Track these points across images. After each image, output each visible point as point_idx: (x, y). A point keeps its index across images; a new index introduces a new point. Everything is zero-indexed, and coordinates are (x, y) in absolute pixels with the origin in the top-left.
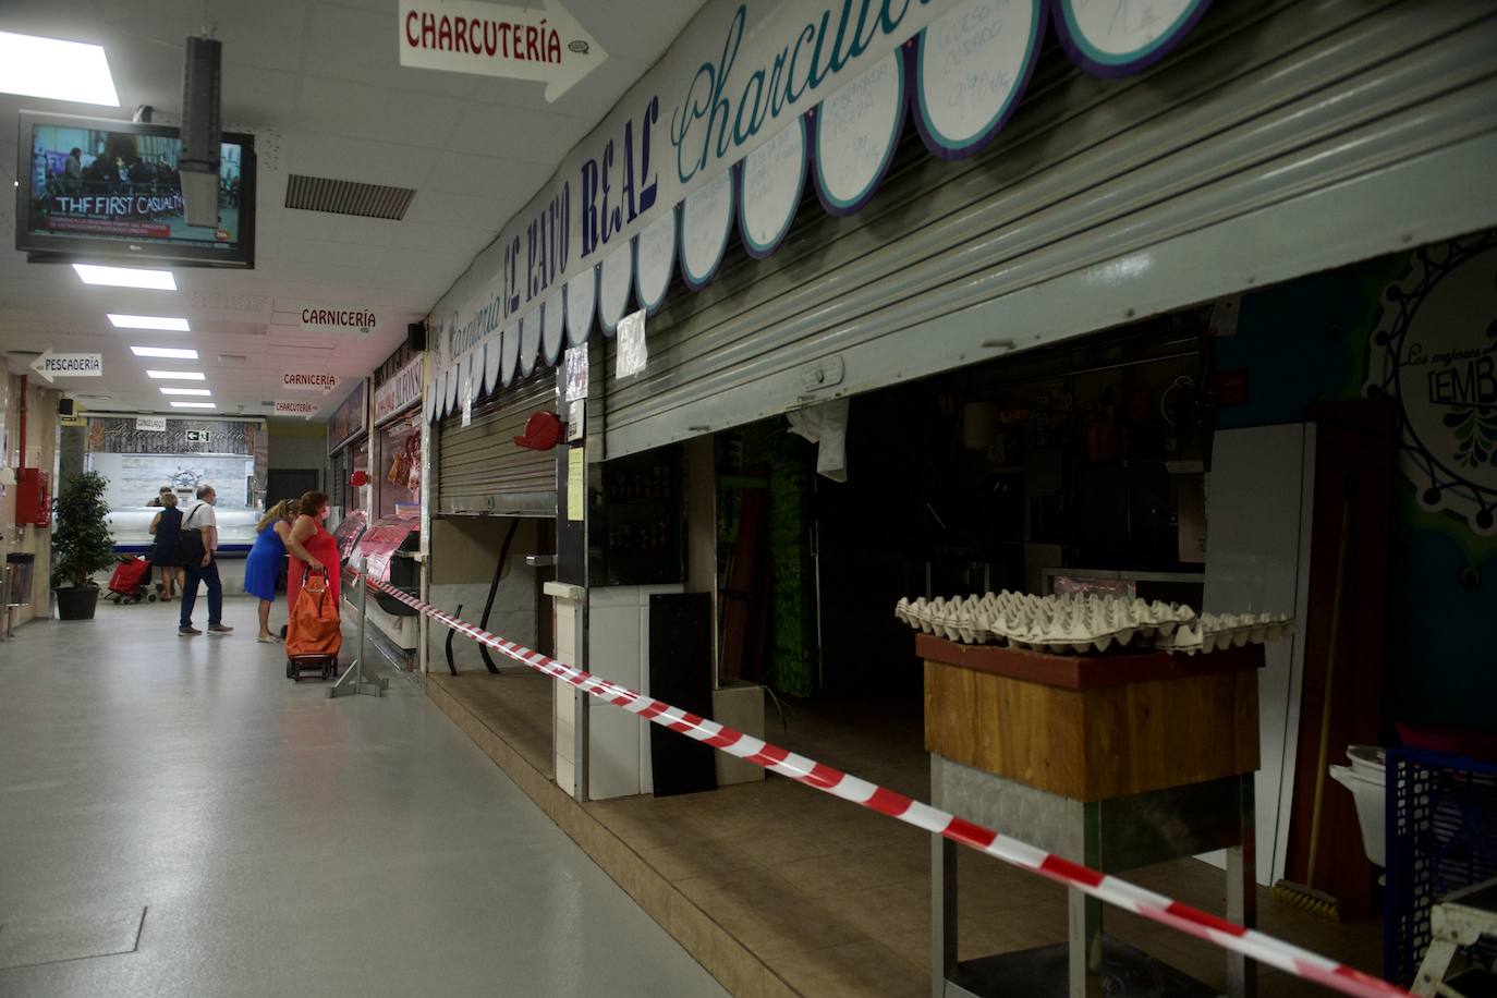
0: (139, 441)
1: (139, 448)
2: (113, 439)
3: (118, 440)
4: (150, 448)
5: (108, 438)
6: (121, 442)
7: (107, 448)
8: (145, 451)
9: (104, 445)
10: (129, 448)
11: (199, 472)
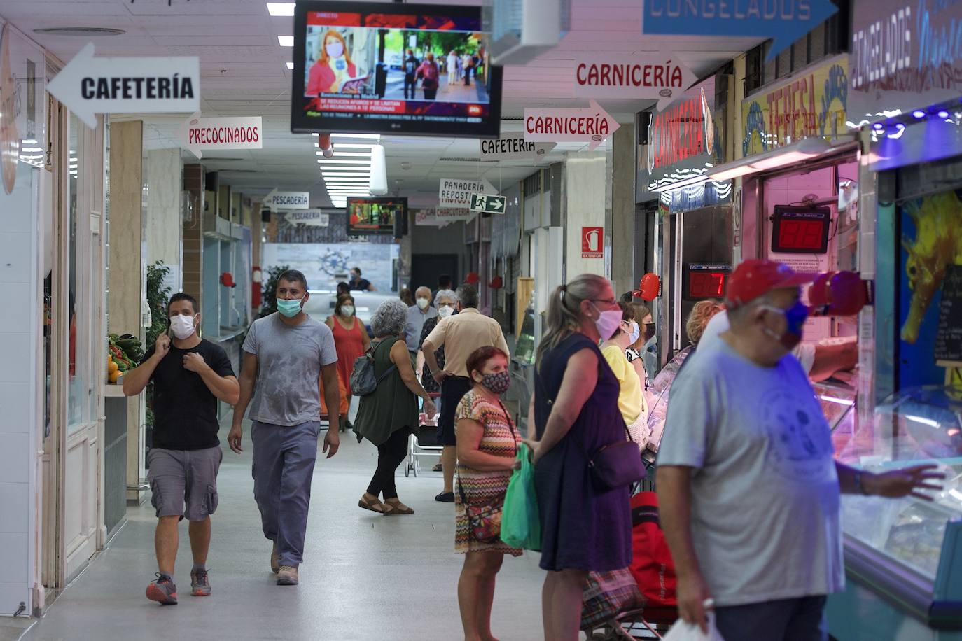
0: (305, 233)
1: (305, 239)
2: (285, 232)
3: (288, 233)
4: (314, 239)
5: (280, 231)
6: (290, 235)
7: (280, 240)
8: (310, 241)
9: (278, 237)
10: (297, 239)
11: (346, 253)
